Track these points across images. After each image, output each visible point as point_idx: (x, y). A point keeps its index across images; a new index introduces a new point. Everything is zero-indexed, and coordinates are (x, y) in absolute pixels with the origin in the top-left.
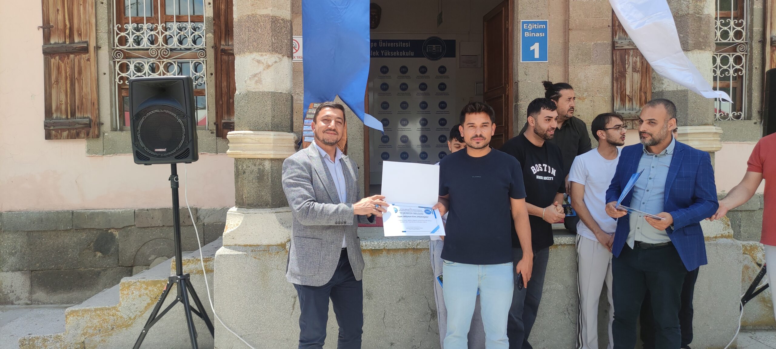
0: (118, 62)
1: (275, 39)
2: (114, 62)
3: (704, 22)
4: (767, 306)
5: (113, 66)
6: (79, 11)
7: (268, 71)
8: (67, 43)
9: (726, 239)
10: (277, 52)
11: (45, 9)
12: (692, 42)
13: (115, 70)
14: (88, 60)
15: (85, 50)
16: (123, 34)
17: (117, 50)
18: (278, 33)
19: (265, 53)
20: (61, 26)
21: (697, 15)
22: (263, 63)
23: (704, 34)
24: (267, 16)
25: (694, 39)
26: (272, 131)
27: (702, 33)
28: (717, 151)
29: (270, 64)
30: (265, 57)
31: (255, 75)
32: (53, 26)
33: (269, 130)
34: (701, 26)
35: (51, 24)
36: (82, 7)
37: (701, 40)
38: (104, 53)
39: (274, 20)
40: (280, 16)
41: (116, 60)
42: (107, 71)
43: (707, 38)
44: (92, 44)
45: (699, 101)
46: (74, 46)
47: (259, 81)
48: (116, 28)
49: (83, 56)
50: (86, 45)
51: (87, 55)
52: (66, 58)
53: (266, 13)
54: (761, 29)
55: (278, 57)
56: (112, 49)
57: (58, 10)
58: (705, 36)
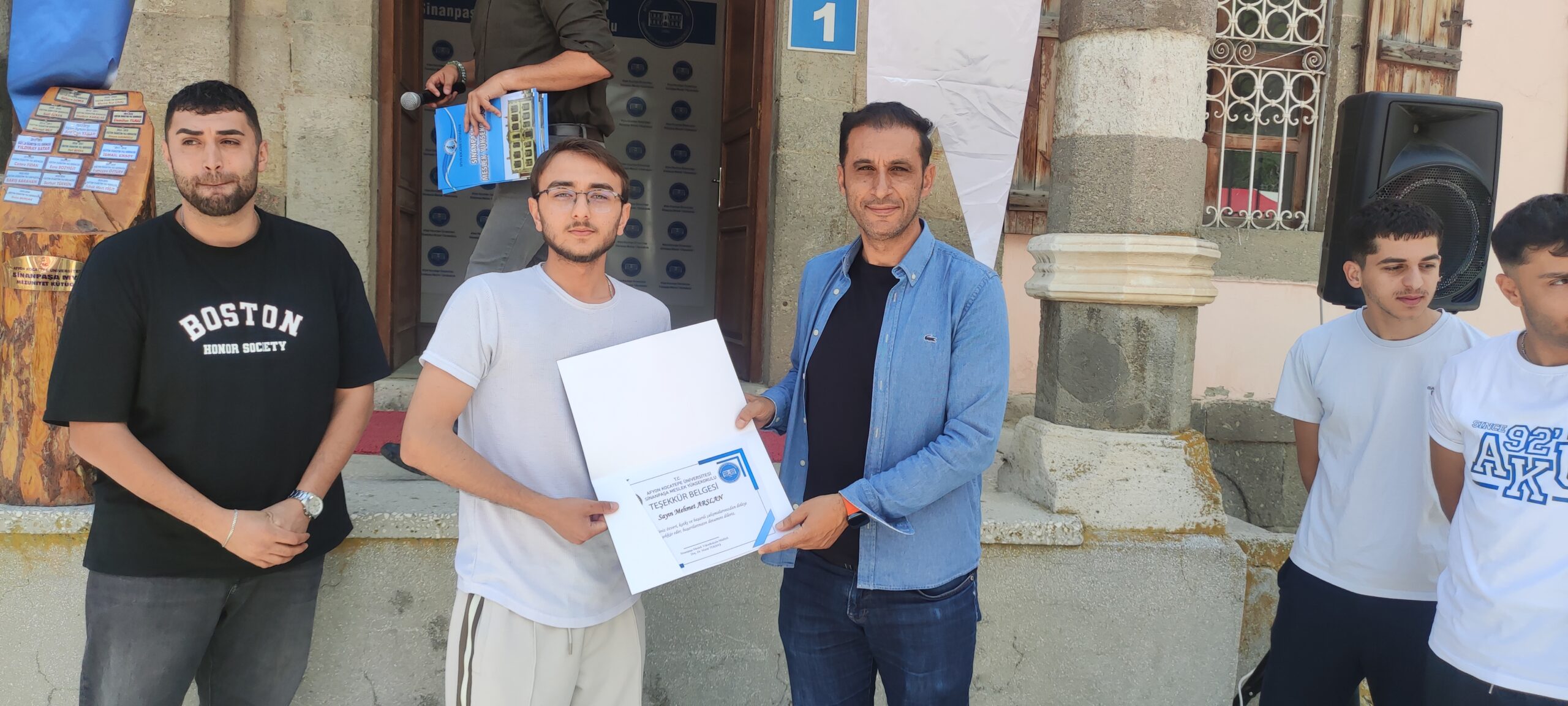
28: (1203, 304)
45: (1161, 168)
54: (1359, 18)
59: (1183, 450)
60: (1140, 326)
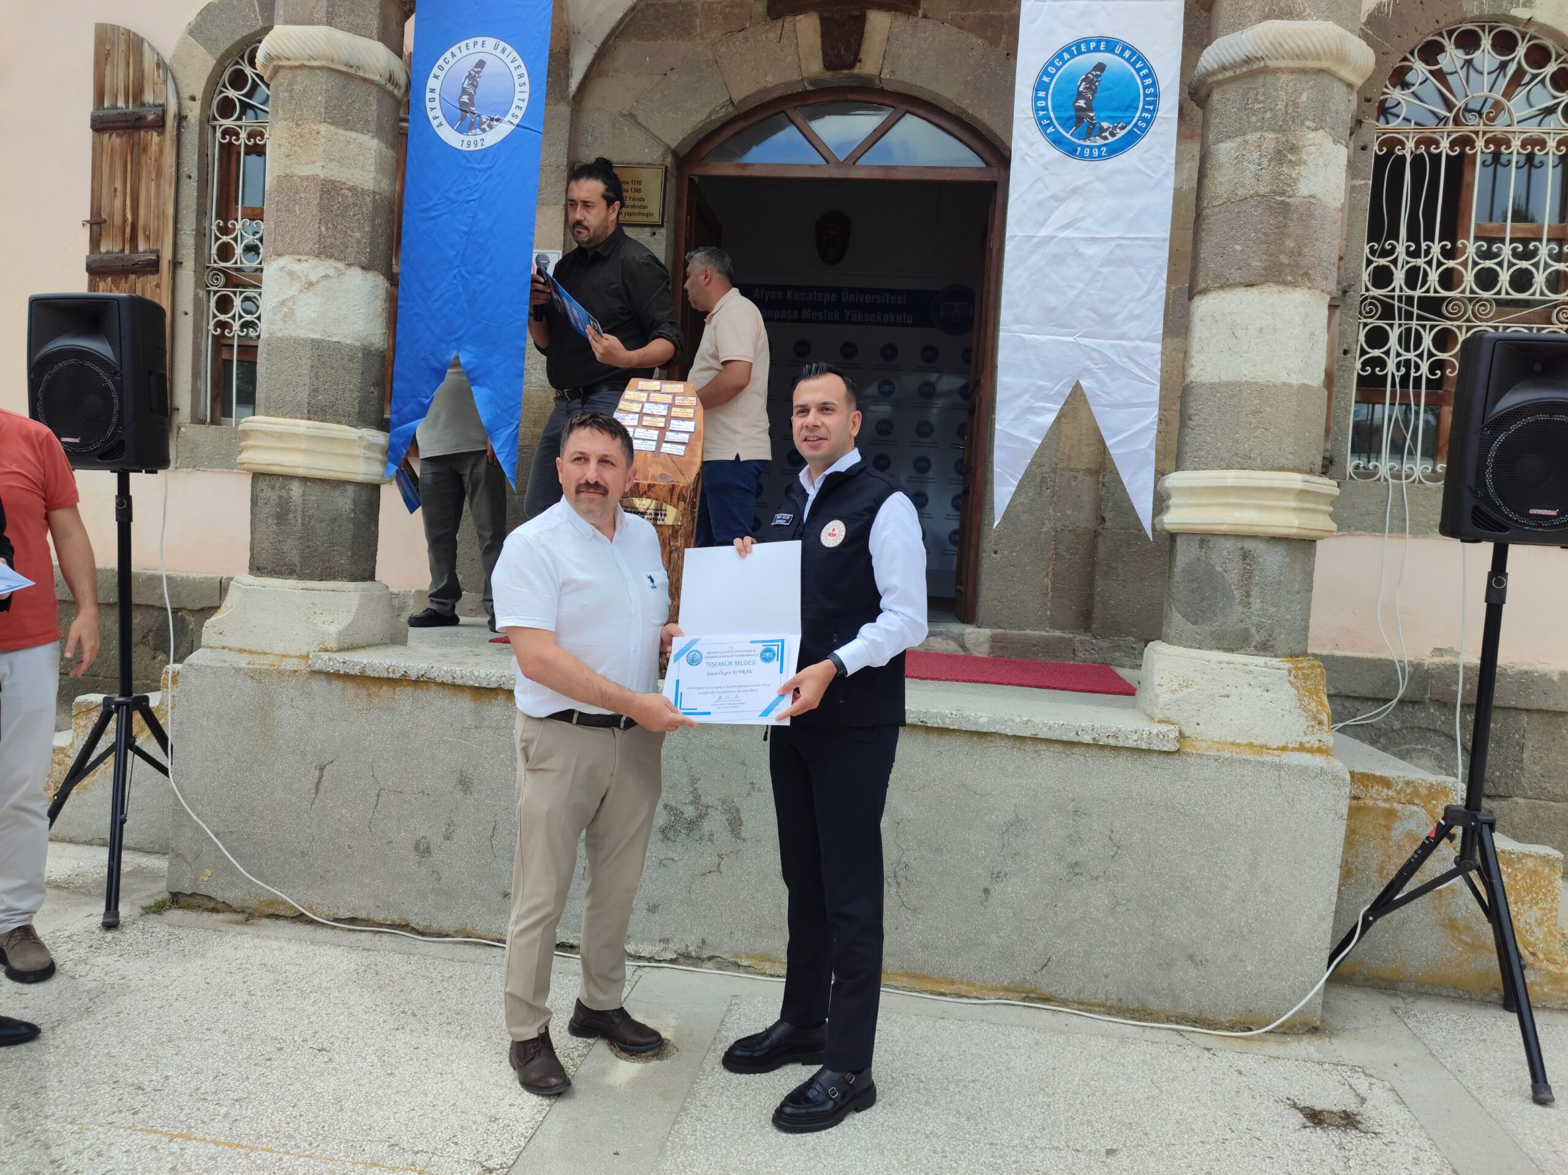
0: (215, 292)
1: (327, 229)
2: (209, 292)
3: (1295, 216)
4: (1461, 941)
5: (205, 299)
6: (148, 191)
7: (310, 294)
8: (127, 252)
9: (1308, 756)
10: (331, 256)
11: (96, 187)
12: (1259, 264)
13: (209, 307)
14: (158, 286)
15: (152, 267)
16: (225, 239)
17: (215, 269)
18: (337, 216)
19: (306, 257)
20: (118, 221)
21: (1278, 198)
22: (299, 277)
23: (1293, 245)
24: (314, 178)
25: (1265, 257)
26: (309, 419)
27: (1290, 244)
28: (1322, 538)
29: (313, 278)
30: (304, 265)
31: (283, 303)
32: (105, 221)
33: (302, 418)
34: (1286, 226)
35: (104, 216)
36: (153, 186)
37: (1284, 259)
38: (187, 275)
39: (329, 189)
40: (344, 180)
41: (212, 288)
42: (190, 309)
43: (1300, 254)
44: (167, 255)
45: (1268, 410)
46: (136, 258)
47: (289, 316)
48: (214, 227)
49: (151, 277)
50: (154, 257)
51: (156, 276)
52: (124, 281)
53: (311, 173)
55: (335, 268)
56: (202, 267)
57: (115, 190)
58: (1296, 250)
59: (1286, 672)
60: (1245, 555)
